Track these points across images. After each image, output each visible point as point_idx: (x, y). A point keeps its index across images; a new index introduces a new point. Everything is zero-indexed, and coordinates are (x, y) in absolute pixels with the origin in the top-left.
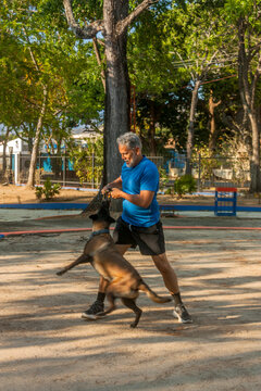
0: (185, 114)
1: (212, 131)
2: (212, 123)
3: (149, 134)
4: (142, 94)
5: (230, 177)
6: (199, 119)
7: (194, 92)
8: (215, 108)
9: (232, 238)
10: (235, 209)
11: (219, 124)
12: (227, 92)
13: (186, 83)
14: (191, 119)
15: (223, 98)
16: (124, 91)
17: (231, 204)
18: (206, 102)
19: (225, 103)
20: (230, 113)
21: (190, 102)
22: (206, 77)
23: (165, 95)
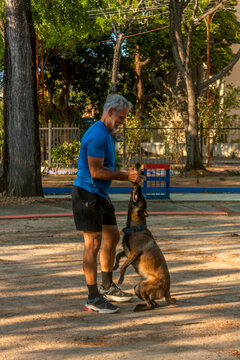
0: (106, 75)
1: (139, 96)
2: (140, 86)
3: (62, 100)
4: (51, 51)
5: (161, 152)
6: (122, 81)
7: (116, 48)
8: (142, 68)
9: (164, 225)
10: (168, 190)
11: (147, 88)
12: (157, 47)
13: (107, 37)
14: (113, 81)
15: (152, 55)
16: (28, 45)
17: (163, 185)
18: (131, 60)
19: (154, 62)
20: (160, 74)
21: (111, 60)
22: (131, 29)
23: (81, 51)
